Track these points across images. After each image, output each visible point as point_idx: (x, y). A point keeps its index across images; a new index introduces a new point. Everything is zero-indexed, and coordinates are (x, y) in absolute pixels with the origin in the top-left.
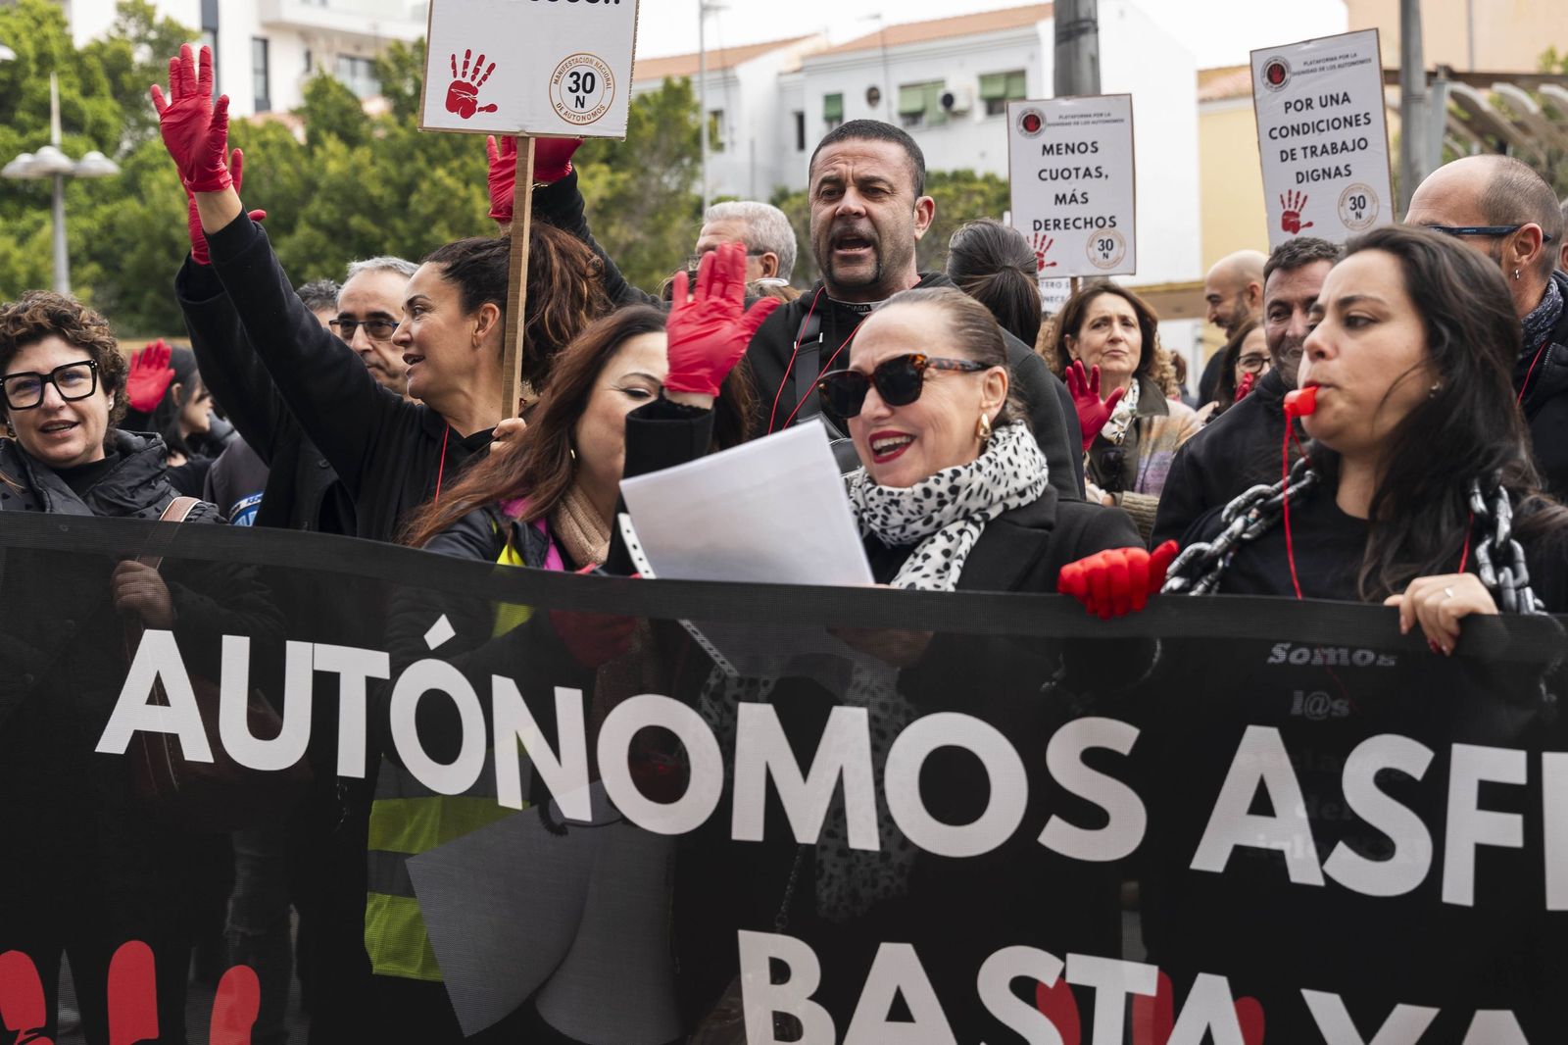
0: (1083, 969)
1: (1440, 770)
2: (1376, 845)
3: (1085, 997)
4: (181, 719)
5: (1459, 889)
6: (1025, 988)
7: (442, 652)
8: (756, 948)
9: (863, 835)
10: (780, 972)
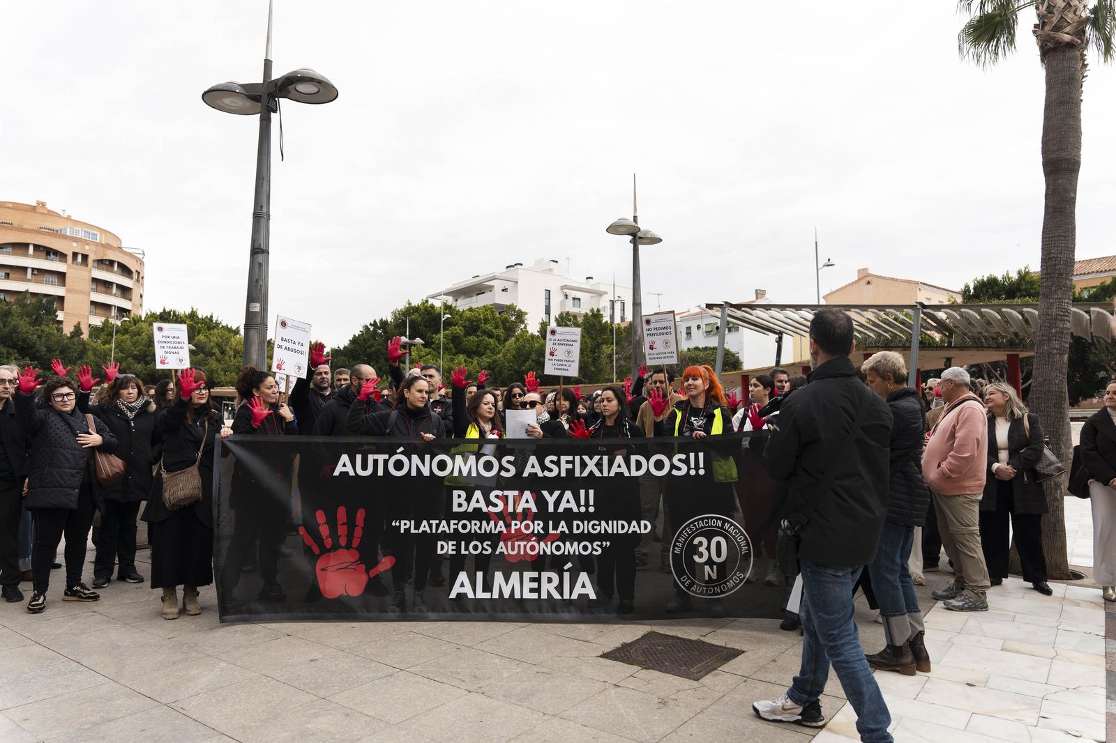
0: (506, 493)
1: (559, 460)
2: (550, 470)
3: (507, 497)
4: (349, 469)
5: (563, 474)
6: (497, 497)
7: (401, 453)
8: (456, 493)
9: (474, 474)
10: (459, 496)
